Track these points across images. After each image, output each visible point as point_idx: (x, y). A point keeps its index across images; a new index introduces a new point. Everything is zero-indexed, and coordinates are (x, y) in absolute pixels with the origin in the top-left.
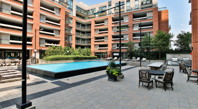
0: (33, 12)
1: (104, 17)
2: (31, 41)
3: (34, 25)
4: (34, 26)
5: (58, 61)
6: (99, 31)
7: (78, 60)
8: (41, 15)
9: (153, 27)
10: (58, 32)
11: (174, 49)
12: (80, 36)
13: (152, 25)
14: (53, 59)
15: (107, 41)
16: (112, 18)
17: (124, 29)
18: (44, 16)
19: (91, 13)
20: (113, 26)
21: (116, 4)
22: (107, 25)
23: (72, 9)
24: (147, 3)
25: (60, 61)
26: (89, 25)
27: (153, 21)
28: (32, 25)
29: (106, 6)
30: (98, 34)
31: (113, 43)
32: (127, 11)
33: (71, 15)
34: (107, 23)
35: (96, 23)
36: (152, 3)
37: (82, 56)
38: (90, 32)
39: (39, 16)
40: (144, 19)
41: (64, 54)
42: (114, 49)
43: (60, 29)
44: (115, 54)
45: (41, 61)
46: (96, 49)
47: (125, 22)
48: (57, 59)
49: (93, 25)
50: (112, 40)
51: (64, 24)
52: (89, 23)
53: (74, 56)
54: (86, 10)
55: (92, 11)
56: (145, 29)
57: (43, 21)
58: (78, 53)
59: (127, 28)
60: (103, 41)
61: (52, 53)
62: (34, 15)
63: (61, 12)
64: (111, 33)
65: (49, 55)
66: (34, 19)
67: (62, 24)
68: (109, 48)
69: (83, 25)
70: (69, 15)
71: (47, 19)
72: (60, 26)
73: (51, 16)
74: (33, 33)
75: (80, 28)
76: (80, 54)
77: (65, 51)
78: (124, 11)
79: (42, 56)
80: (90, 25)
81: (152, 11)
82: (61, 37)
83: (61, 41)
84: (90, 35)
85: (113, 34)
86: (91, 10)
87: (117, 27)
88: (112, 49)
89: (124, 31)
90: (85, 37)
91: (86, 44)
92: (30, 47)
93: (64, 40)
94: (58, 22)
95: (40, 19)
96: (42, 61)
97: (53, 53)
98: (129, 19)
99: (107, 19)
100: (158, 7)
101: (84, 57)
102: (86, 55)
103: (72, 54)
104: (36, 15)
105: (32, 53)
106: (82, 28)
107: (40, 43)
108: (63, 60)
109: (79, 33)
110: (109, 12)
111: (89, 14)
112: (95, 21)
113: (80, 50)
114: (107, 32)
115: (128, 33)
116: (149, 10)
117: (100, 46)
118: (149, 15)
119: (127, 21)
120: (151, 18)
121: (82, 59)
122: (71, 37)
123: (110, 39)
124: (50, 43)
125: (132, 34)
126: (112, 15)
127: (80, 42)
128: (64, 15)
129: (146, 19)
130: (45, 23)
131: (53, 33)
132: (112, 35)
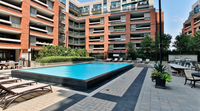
0: (22, 3)
1: (100, 16)
2: (19, 39)
3: (22, 19)
4: (22, 21)
5: (56, 62)
6: (94, 30)
7: (77, 61)
8: (31, 7)
9: (151, 28)
10: (51, 29)
11: (172, 51)
12: (73, 35)
13: (149, 26)
14: (50, 61)
15: (103, 41)
16: (109, 16)
17: (121, 29)
18: (35, 9)
19: (85, 11)
20: (110, 25)
21: (111, 2)
22: (103, 24)
23: (65, 4)
24: (144, 4)
25: (59, 63)
26: (83, 23)
27: (150, 22)
28: (21, 18)
29: (101, 4)
30: (92, 33)
31: (109, 43)
32: (123, 10)
33: (64, 11)
34: (103, 21)
35: (91, 21)
36: (149, 4)
37: (79, 57)
38: (84, 31)
39: (30, 8)
40: (142, 19)
41: (61, 54)
42: (110, 49)
43: (53, 25)
44: (114, 55)
45: (34, 63)
46: (90, 50)
47: (122, 21)
48: (55, 61)
49: (87, 23)
50: (109, 40)
51: (58, 21)
52: (83, 22)
53: (72, 57)
54: (79, 7)
55: (85, 9)
56: (142, 30)
57: (34, 14)
58: (75, 53)
59: (124, 28)
60: (99, 41)
61: (47, 53)
62: (22, 6)
63: (54, 6)
64: (107, 32)
65: (43, 56)
66: (23, 12)
67: (56, 19)
68: (106, 49)
69: (76, 23)
70: (61, 11)
71: (38, 13)
72: (53, 22)
73: (43, 9)
74: (21, 28)
75: (73, 27)
76: (78, 55)
77: (61, 51)
78: (120, 11)
79: (35, 57)
80: (85, 23)
81: (150, 12)
82: (54, 35)
83: (54, 39)
84: (85, 34)
85: (110, 34)
86: (85, 7)
87: (113, 27)
88: (108, 50)
89: (121, 31)
90: (78, 36)
91: (79, 44)
92: (18, 46)
93: (58, 39)
94: (51, 17)
95: (30, 12)
96: (36, 63)
97: (49, 54)
98: (127, 19)
99: (103, 18)
100: (155, 9)
101: (83, 59)
102: (83, 56)
103: (69, 55)
104: (26, 7)
105: (20, 54)
106: (75, 26)
107: (30, 42)
108: (61, 62)
109: (72, 32)
110: (104, 11)
111: (82, 12)
112: (89, 19)
113: (77, 51)
114: (103, 32)
115: (125, 33)
116: (147, 11)
117: (95, 46)
118: (146, 16)
119: (125, 21)
120: (149, 19)
121: (81, 61)
122: (63, 35)
123: (107, 38)
124: (42, 42)
125: (130, 35)
126: (108, 14)
127: (73, 41)
128: (57, 10)
129: (143, 19)
130: (36, 17)
131: (45, 29)
132: (108, 35)
